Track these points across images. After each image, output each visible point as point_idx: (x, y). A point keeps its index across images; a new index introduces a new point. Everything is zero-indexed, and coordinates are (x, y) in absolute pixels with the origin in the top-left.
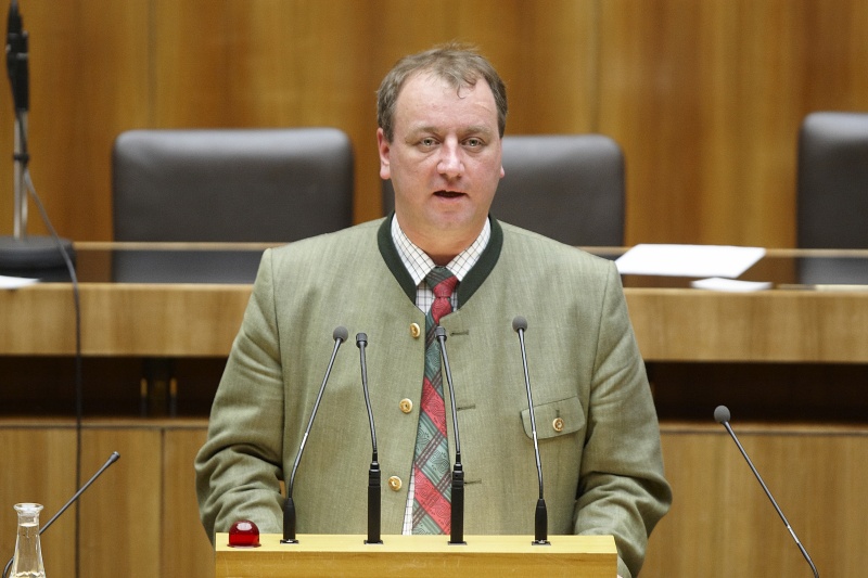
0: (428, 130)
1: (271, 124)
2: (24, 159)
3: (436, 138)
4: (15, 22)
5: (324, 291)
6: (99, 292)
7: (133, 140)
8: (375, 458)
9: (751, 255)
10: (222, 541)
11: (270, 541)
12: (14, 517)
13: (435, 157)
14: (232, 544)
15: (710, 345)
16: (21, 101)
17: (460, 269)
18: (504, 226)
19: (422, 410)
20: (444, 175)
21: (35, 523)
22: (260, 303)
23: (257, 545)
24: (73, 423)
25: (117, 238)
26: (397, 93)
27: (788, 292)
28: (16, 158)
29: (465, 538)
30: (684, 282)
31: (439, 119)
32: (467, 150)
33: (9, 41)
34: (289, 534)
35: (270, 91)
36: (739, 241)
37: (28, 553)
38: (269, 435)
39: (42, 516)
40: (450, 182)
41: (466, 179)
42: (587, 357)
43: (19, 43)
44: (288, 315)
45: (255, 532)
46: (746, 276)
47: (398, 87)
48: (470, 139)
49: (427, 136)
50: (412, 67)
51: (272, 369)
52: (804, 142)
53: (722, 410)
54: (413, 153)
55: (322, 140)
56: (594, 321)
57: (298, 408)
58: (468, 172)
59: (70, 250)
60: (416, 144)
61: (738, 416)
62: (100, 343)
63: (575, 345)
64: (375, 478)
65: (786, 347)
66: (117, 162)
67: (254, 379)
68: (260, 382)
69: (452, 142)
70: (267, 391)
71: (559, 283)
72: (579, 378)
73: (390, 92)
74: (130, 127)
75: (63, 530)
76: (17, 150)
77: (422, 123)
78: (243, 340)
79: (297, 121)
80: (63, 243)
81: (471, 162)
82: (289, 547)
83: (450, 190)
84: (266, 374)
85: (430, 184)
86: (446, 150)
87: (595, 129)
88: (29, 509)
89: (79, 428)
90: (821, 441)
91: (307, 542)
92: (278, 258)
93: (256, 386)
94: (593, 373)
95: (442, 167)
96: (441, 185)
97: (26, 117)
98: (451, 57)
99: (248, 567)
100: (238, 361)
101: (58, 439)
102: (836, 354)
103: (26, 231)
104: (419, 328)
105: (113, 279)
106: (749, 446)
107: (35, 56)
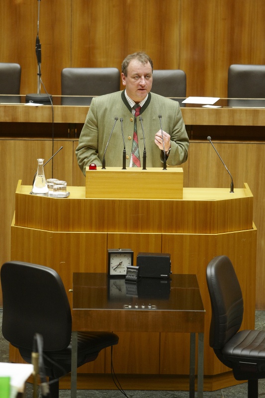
0: (137, 74)
1: (100, 67)
2: (40, 75)
3: (139, 76)
4: (38, 41)
5: (109, 109)
6: (58, 108)
7: (66, 70)
8: (125, 149)
9: (216, 99)
10: (87, 168)
11: (99, 169)
12: (37, 162)
13: (139, 81)
14: (90, 169)
15: (206, 121)
16: (39, 60)
17: (142, 104)
18: (151, 93)
19: (133, 140)
20: (141, 85)
21: (42, 164)
22: (93, 111)
23: (96, 169)
24: (52, 139)
25: (62, 95)
26: (128, 65)
27: (225, 108)
28: (38, 74)
29: (146, 168)
30: (200, 105)
31: (140, 71)
32: (146, 79)
33: (36, 46)
34: (104, 167)
35: (100, 59)
36: (214, 96)
37: (40, 171)
38: (94, 144)
39: (44, 162)
40: (142, 87)
41: (146, 86)
42: (172, 126)
43: (39, 46)
44: (100, 115)
45: (95, 166)
46: (215, 104)
47: (128, 63)
48: (147, 76)
49: (137, 76)
50: (131, 58)
51: (95, 128)
52: (230, 71)
53: (209, 137)
54: (133, 80)
55: (113, 70)
56: (174, 117)
57: (103, 138)
58: (147, 84)
59: (51, 97)
60: (134, 78)
61: (212, 139)
62: (58, 120)
63: (169, 123)
64: (124, 153)
65: (225, 122)
66: (62, 75)
67: (90, 130)
68: (92, 131)
69: (143, 77)
70: (94, 133)
71: (165, 108)
72: (170, 128)
73: (126, 64)
74: (66, 67)
75: (49, 165)
76: (38, 73)
77: (135, 73)
78: (88, 120)
79: (107, 66)
80: (49, 95)
81: (147, 81)
82: (104, 170)
83: (142, 88)
84: (94, 129)
85: (137, 87)
86: (142, 79)
87: (179, 69)
88: (41, 160)
89: (53, 140)
90: (233, 144)
91: (108, 169)
92: (97, 100)
93: (91, 132)
94: (173, 129)
95: (141, 83)
96: (140, 88)
97: (40, 64)
98: (141, 56)
99: (94, 175)
100: (87, 126)
101: (48, 143)
102: (237, 124)
103: (40, 92)
104: (133, 119)
105: (61, 105)
106: (215, 146)
107: (43, 49)
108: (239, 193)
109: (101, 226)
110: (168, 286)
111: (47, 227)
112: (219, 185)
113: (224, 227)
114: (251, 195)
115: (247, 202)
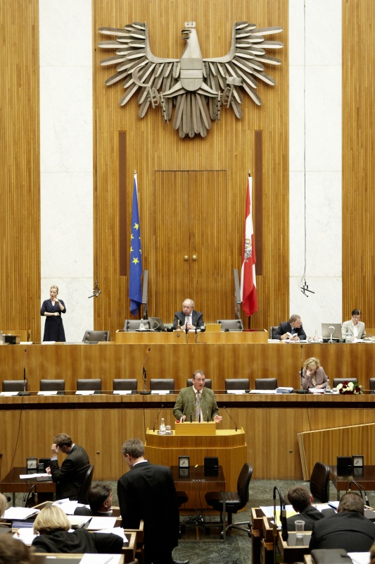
108: (240, 432)
109: (182, 446)
110: (217, 471)
111: (159, 446)
112: (231, 428)
113: (233, 445)
114: (244, 432)
115: (242, 436)
